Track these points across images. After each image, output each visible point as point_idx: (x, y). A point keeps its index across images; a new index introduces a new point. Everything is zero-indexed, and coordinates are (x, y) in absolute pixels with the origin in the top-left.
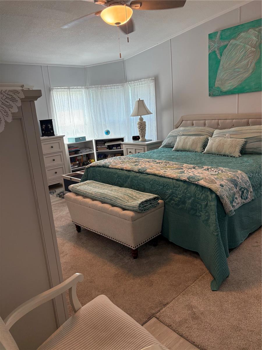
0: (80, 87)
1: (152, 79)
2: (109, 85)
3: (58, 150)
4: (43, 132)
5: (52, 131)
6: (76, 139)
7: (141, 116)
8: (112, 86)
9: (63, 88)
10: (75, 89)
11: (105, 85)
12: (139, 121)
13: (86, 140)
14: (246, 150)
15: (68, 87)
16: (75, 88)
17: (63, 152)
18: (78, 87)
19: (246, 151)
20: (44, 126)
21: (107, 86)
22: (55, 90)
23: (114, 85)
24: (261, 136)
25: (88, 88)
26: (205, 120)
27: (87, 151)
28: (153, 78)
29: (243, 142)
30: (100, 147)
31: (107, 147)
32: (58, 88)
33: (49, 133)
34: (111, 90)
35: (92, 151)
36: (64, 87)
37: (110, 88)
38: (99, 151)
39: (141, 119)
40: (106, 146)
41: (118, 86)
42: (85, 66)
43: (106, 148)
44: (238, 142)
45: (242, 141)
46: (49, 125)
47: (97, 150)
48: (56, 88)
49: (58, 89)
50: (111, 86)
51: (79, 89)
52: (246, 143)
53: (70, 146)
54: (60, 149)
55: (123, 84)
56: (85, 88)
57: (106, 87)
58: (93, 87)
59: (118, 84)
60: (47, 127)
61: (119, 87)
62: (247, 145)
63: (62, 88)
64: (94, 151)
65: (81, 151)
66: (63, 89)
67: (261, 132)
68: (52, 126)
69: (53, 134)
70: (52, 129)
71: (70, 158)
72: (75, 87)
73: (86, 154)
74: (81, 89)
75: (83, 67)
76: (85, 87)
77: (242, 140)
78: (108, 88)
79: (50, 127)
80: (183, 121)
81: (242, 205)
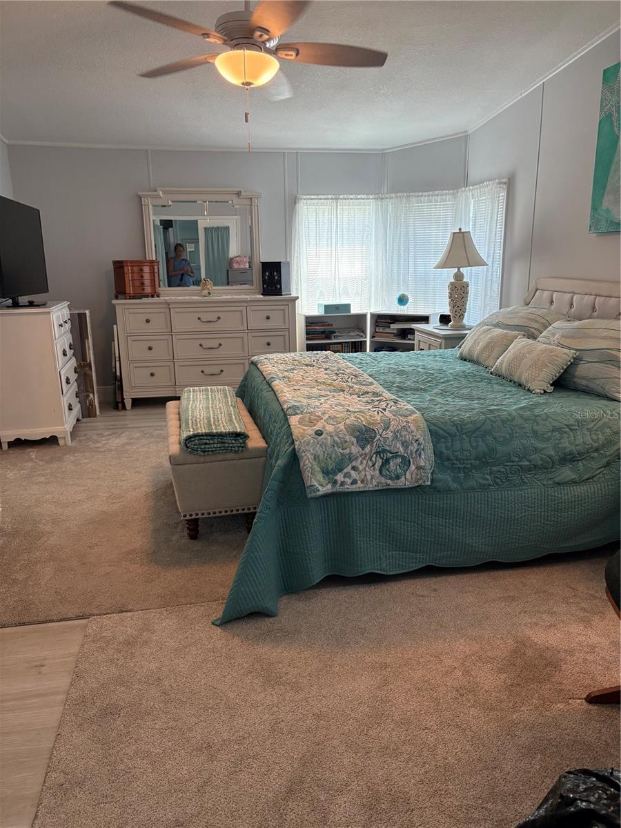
0: (363, 197)
1: (499, 183)
2: (426, 194)
3: (280, 325)
4: (265, 286)
5: (279, 286)
6: (326, 307)
7: (459, 269)
8: (432, 196)
9: (323, 197)
10: (351, 201)
11: (416, 194)
12: (453, 280)
13: (350, 312)
14: (576, 380)
15: (334, 197)
16: (352, 199)
17: (291, 330)
18: (359, 197)
19: (575, 383)
20: (267, 274)
21: (422, 196)
22: (305, 201)
23: (437, 192)
24: (618, 350)
25: (383, 199)
26: (574, 293)
27: (350, 336)
28: (504, 180)
29: (569, 359)
30: (381, 330)
31: (395, 332)
32: (313, 197)
33: (274, 288)
34: (428, 206)
35: (362, 337)
36: (326, 197)
37: (426, 200)
38: (377, 339)
39: (459, 276)
40: (393, 329)
41: (444, 197)
42: (383, 150)
43: (392, 333)
44: (555, 355)
45: (565, 356)
46: (275, 274)
47: (373, 337)
48: (308, 197)
49: (312, 199)
50: (429, 196)
51: (359, 201)
52: (575, 362)
53: (310, 321)
54: (284, 323)
55: (455, 191)
56: (375, 199)
57: (418, 197)
58: (392, 197)
59: (445, 191)
60: (272, 276)
61: (446, 199)
62: (578, 369)
63: (320, 197)
64: (366, 337)
65: (337, 334)
66: (322, 199)
67: (619, 339)
68: (280, 276)
69: (279, 292)
70: (279, 282)
71: (307, 344)
72: (352, 197)
73: (352, 342)
74: (363, 201)
75: (381, 152)
76: (376, 196)
77: (566, 354)
78: (422, 198)
79: (276, 278)
80: (537, 290)
81: (377, 488)
